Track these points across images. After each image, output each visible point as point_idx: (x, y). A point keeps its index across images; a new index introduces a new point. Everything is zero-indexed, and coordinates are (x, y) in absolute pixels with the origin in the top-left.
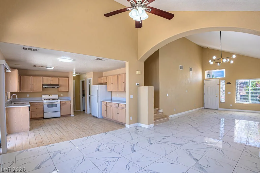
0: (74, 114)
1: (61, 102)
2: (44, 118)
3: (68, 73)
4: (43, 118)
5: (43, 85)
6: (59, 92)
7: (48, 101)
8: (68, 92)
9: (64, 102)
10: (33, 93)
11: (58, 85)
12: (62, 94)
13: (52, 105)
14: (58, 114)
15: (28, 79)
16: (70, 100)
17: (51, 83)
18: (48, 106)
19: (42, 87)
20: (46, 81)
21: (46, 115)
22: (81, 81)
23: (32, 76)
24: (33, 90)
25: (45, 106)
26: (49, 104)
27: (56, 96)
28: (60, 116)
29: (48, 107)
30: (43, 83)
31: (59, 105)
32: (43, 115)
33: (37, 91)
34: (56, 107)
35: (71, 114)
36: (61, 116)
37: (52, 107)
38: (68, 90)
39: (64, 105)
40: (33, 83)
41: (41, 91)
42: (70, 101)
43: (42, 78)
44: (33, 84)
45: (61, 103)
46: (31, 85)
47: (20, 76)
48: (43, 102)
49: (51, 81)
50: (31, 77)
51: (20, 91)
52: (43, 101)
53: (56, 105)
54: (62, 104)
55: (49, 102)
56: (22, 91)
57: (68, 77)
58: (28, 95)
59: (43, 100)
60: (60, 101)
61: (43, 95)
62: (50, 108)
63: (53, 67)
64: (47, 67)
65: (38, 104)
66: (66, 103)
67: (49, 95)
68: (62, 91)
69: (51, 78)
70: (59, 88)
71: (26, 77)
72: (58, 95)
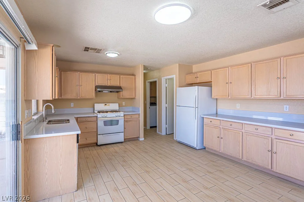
0: (144, 137)
1: (125, 116)
2: (98, 144)
3: (133, 67)
4: (96, 145)
5: (97, 87)
6: (121, 98)
7: (105, 114)
8: (134, 98)
9: (129, 117)
10: (80, 100)
11: (120, 88)
12: (124, 103)
13: (111, 121)
14: (120, 138)
15: (73, 77)
16: (139, 112)
17: (109, 84)
18: (106, 123)
19: (96, 90)
20: (102, 80)
21: (101, 140)
22: (148, 82)
23: (79, 72)
24: (81, 95)
25: (101, 124)
26: (106, 119)
27: (115, 106)
28: (123, 141)
29: (105, 125)
30: (97, 84)
31: (121, 122)
32: (96, 138)
33: (87, 97)
34: (118, 124)
35: (139, 137)
36: (124, 139)
37: (111, 125)
38: (134, 95)
39: (130, 121)
40: (80, 83)
41: (94, 97)
42: (139, 114)
43: (95, 76)
44: (81, 85)
45: (126, 118)
46: (77, 87)
47: (60, 72)
48: (97, 116)
49: (109, 81)
50: (77, 74)
51: (60, 98)
52: (95, 115)
53: (118, 121)
54: (125, 120)
55: (106, 117)
56: (63, 97)
57: (133, 75)
58: (72, 105)
59: (96, 112)
61: (95, 104)
63: (118, 53)
64: (107, 52)
65: (89, 119)
66: (132, 118)
67: (105, 105)
68: (125, 97)
69: (109, 75)
70: (121, 92)
71: (69, 72)
72: (118, 104)
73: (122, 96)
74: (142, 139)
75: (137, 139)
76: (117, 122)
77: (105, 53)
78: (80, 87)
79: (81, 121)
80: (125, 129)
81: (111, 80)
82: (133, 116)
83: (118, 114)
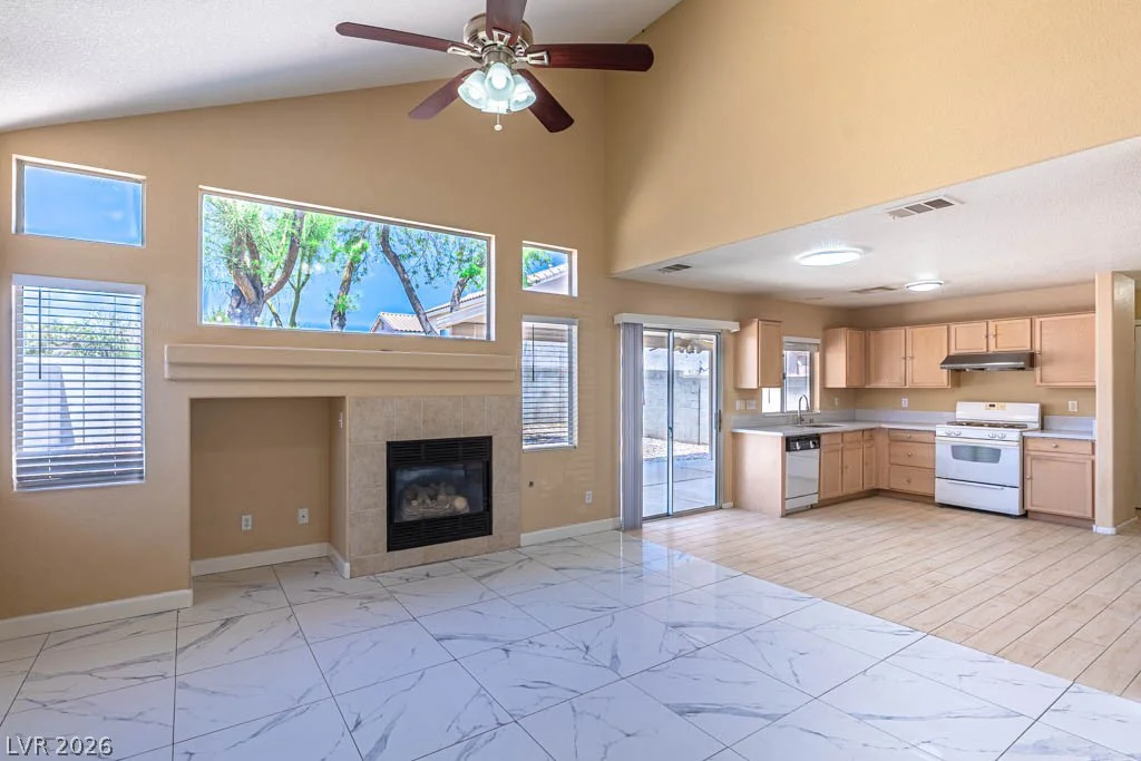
0: (1114, 526)
1: (1028, 443)
2: (936, 501)
8: (1090, 390)
9: (1047, 446)
11: (1032, 356)
13: (975, 449)
16: (1092, 435)
18: (957, 452)
21: (944, 491)
23: (907, 328)
24: (910, 381)
25: (943, 452)
26: (958, 441)
28: (1019, 513)
29: (956, 456)
30: (953, 352)
31: (1011, 457)
32: (929, 486)
33: (928, 384)
34: (997, 461)
35: (1090, 520)
36: (1022, 511)
37: (975, 458)
39: (1050, 460)
40: (911, 352)
41: (946, 384)
42: (1094, 443)
43: (949, 329)
45: (1027, 447)
46: (903, 361)
47: (867, 333)
48: (935, 432)
49: (992, 341)
51: (868, 387)
52: (934, 429)
54: (1033, 453)
55: (958, 436)
58: (905, 402)
60: (1024, 440)
61: (959, 403)
65: (915, 436)
66: (1059, 450)
67: (991, 406)
68: (1052, 384)
69: (992, 324)
70: (1037, 370)
71: (886, 332)
72: (1038, 406)
73: (1041, 381)
74: (1104, 528)
75: (1084, 525)
76: (995, 455)
78: (909, 362)
79: (895, 437)
80: (1031, 478)
81: (999, 337)
82: (1064, 447)
83: (999, 432)
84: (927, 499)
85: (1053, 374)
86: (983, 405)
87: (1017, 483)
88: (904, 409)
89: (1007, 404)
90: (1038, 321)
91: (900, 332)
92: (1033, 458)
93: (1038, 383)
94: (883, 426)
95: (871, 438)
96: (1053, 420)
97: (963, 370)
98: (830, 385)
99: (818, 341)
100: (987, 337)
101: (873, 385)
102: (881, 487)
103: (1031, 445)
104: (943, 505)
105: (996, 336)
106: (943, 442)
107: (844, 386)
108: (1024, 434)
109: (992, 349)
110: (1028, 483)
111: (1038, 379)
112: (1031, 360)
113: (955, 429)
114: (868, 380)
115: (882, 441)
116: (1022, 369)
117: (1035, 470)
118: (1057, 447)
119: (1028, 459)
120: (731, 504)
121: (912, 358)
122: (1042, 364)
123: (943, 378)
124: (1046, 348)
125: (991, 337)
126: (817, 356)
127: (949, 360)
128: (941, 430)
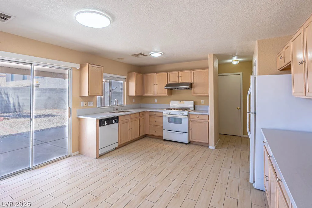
0: (215, 146)
2: (163, 139)
9: (195, 117)
12: (202, 101)
13: (175, 118)
14: (184, 138)
15: (152, 78)
16: (208, 113)
21: (166, 135)
23: (156, 74)
24: (157, 93)
25: (165, 120)
26: (170, 116)
29: (169, 121)
30: (169, 82)
31: (185, 121)
32: (161, 133)
33: (162, 94)
34: (181, 123)
35: (208, 144)
36: (189, 141)
37: (175, 122)
39: (196, 122)
40: (156, 82)
41: (167, 94)
42: (208, 116)
43: (168, 75)
46: (154, 86)
48: (163, 112)
53: (181, 119)
54: (192, 120)
58: (156, 101)
60: (189, 114)
61: (171, 101)
62: (172, 124)
63: (161, 53)
64: (151, 53)
65: (157, 114)
66: (199, 118)
67: (180, 102)
68: (197, 94)
69: (180, 72)
70: (193, 89)
71: (149, 75)
72: (193, 102)
73: (194, 93)
74: (212, 147)
75: (206, 145)
76: (180, 121)
77: (150, 53)
78: (156, 86)
79: (151, 115)
80: (191, 129)
81: (182, 77)
82: (201, 117)
83: (182, 112)
84: (160, 138)
85: (197, 90)
86: (178, 102)
87: (187, 131)
88: (156, 103)
89: (185, 101)
90: (193, 71)
91: (153, 74)
92: (192, 121)
93: (193, 94)
94: (148, 110)
95: (143, 115)
96: (198, 107)
97: (172, 88)
98: (130, 94)
99: (126, 77)
100: (179, 77)
101: (146, 95)
102: (147, 134)
103: (191, 117)
104: (166, 140)
105: (181, 77)
106: (166, 116)
107: (134, 95)
108: (189, 113)
109: (180, 82)
110: (190, 130)
111: (193, 93)
112: (191, 86)
113: (169, 111)
114: (143, 93)
115: (147, 115)
116: (189, 89)
117: (192, 125)
118: (198, 117)
119: (190, 121)
120: (77, 152)
121: (157, 84)
122: (194, 87)
123: (165, 92)
124: (195, 81)
125: (180, 77)
126: (125, 83)
127: (168, 85)
128: (165, 111)
